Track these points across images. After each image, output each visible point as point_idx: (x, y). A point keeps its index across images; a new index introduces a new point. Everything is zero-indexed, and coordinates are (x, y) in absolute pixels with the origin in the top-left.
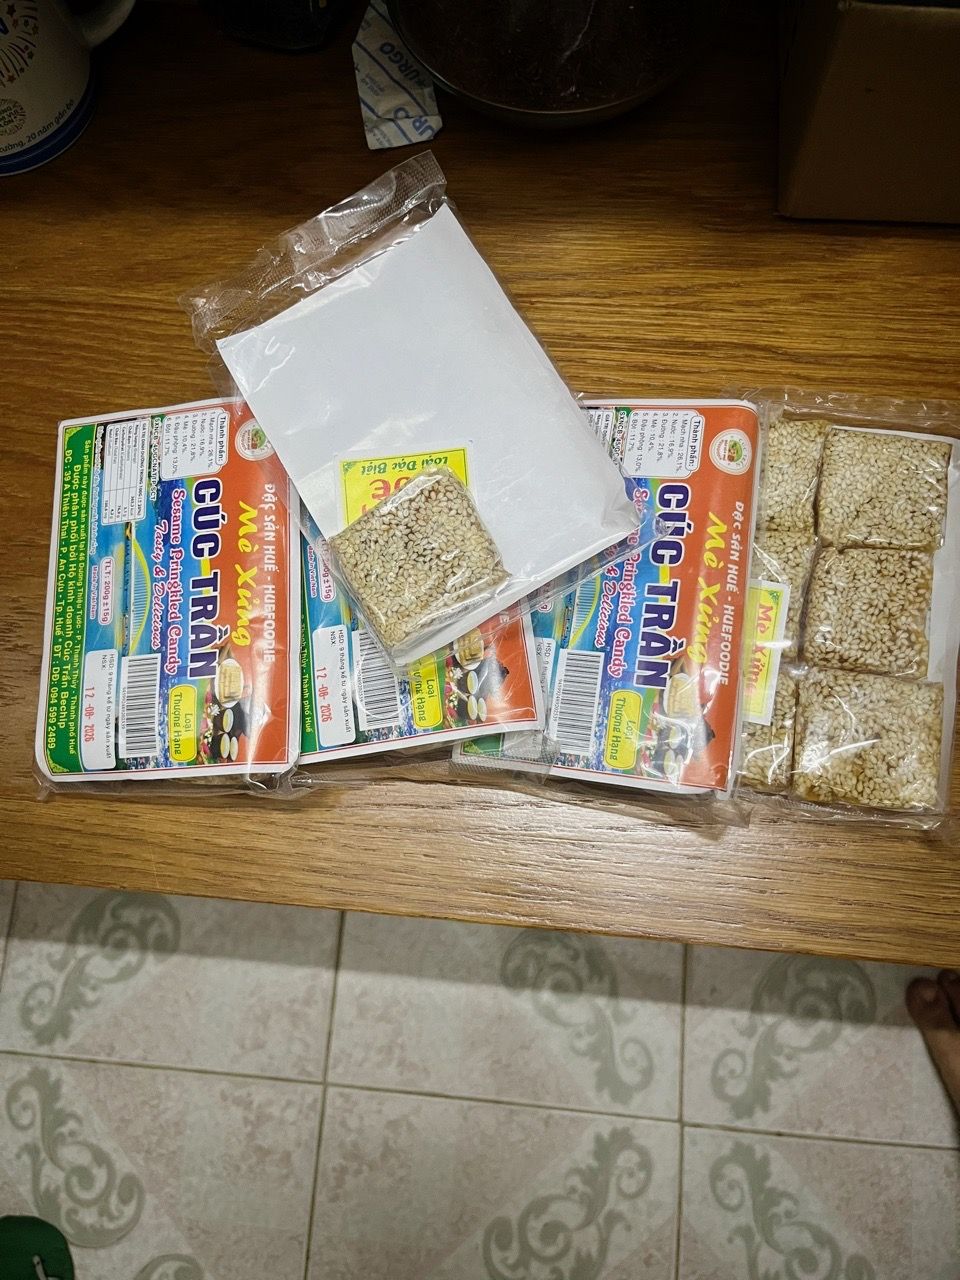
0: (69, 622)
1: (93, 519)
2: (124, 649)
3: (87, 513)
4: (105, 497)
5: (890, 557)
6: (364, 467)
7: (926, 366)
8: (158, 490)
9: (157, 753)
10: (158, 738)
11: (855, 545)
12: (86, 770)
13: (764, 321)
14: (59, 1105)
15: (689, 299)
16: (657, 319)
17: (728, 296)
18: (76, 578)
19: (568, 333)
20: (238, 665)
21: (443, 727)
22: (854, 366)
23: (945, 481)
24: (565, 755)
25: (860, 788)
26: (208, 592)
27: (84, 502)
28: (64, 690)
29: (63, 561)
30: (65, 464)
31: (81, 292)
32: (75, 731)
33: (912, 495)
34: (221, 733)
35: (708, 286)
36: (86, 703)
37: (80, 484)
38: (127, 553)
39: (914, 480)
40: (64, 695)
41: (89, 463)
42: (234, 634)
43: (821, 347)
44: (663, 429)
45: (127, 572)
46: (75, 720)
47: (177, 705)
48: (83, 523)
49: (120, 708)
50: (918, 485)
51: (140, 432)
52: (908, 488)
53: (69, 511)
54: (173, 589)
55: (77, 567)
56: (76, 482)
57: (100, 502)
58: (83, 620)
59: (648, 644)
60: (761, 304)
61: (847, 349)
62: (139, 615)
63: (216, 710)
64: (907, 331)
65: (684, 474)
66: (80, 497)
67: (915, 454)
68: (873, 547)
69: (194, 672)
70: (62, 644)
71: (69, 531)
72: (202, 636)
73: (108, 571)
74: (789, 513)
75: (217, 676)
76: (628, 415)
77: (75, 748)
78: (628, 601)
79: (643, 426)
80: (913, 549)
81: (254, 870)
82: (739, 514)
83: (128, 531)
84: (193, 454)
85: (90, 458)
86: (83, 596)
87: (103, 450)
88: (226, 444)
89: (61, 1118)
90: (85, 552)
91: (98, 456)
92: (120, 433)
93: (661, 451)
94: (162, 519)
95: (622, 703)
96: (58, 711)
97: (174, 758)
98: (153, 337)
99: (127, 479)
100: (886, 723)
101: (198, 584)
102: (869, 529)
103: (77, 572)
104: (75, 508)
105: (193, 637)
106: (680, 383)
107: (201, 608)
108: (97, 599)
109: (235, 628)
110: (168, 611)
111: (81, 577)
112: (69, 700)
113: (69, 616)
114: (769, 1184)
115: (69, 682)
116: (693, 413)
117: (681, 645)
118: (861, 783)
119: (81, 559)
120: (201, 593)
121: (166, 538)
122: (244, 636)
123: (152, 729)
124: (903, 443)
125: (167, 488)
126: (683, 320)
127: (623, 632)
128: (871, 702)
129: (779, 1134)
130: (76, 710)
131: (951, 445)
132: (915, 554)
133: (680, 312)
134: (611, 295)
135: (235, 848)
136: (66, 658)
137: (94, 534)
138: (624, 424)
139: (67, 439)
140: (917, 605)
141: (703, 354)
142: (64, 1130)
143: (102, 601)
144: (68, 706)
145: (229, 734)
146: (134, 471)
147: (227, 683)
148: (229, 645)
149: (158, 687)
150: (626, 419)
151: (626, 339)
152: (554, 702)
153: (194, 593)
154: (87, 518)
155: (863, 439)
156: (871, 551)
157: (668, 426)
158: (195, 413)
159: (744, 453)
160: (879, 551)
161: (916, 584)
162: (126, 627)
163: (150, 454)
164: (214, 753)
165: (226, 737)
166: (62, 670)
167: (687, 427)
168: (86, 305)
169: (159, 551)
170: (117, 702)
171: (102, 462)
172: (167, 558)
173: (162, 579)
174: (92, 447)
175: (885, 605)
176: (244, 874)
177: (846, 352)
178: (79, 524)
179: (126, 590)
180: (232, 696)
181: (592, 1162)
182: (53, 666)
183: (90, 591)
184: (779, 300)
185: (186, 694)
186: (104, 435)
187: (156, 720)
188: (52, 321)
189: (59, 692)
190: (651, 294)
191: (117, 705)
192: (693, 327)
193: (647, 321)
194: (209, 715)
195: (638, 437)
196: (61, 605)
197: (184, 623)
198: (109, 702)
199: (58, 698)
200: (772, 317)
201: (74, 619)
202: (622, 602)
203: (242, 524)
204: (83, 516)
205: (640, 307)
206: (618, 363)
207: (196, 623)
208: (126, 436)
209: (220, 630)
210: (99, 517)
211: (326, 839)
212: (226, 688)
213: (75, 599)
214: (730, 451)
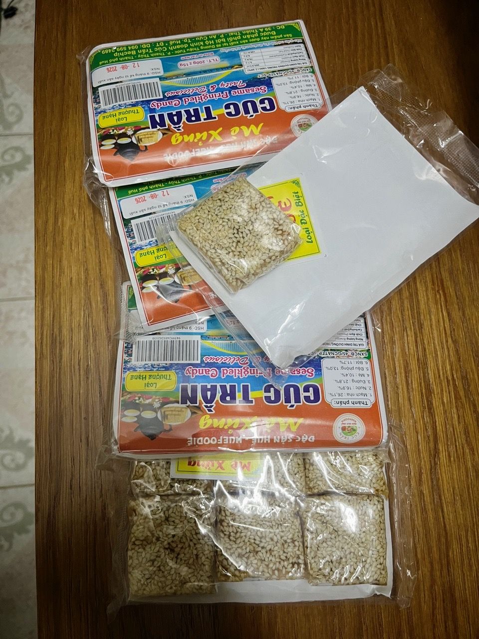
0: (178, 47)
1: (243, 47)
2: (164, 78)
3: (246, 43)
4: (256, 51)
5: (297, 548)
6: (297, 193)
7: (444, 562)
8: (265, 78)
9: (103, 107)
10: (112, 105)
11: (303, 524)
12: (91, 73)
13: (456, 446)
14: (15, 172)
15: (462, 393)
16: (443, 374)
17: (470, 419)
18: (205, 45)
19: (422, 317)
20: (159, 140)
21: (137, 268)
22: (436, 512)
23: (358, 582)
24: (132, 347)
25: (137, 543)
26: (203, 115)
27: (253, 40)
28: (137, 52)
29: (215, 37)
30: (275, 26)
31: (390, 22)
32: (112, 62)
33: (344, 560)
34: (117, 138)
35: (474, 405)
36: (130, 64)
37: (263, 36)
38: (223, 69)
39: (356, 561)
40: (134, 53)
41: (278, 38)
42: (178, 134)
43: (445, 487)
44: (359, 381)
45: (211, 71)
46: (119, 61)
47: (132, 112)
48: (239, 42)
49: (129, 82)
50: (352, 563)
51: (302, 62)
52: (348, 556)
53: (246, 34)
54: (203, 97)
55: (212, 44)
56: (265, 34)
57: (254, 48)
58: (180, 53)
59: (209, 390)
60: (469, 442)
61: (447, 506)
62: (185, 82)
63: (130, 133)
64: (468, 547)
65: (328, 399)
66: (255, 37)
67: (374, 559)
68: (303, 536)
69: (152, 118)
70: (165, 46)
71: (234, 36)
72: (175, 118)
73: (211, 60)
74: (317, 475)
75: (151, 130)
76: (365, 357)
77: (103, 64)
78: (236, 373)
79: (359, 368)
80: (306, 564)
81: (53, 183)
82: (306, 439)
83: (237, 66)
84: (291, 93)
85: (281, 38)
86: (195, 51)
87: (287, 44)
88: (300, 109)
89: (9, 174)
90: (222, 47)
91: (283, 42)
92: (299, 51)
93: (343, 381)
94: (247, 83)
95: (168, 378)
96: (123, 51)
97: (100, 116)
99: (269, 60)
100: (182, 555)
101: (208, 110)
102: (315, 532)
103: (209, 44)
104: (248, 36)
105: (174, 113)
106: (401, 394)
107: (193, 114)
108: (194, 59)
109: (182, 134)
110: (189, 97)
111: (206, 47)
112: (131, 55)
113: (182, 46)
114: (16, 535)
115: (142, 54)
116: (373, 399)
117: (210, 411)
118: (141, 543)
119: (217, 46)
120: (202, 112)
121: (235, 88)
122: (177, 140)
123: (116, 102)
124: (381, 550)
125: (267, 83)
126: (446, 391)
127: (215, 373)
128: (195, 544)
130: (125, 60)
131: (386, 584)
132: (302, 566)
133: (451, 388)
134: (455, 342)
135: (65, 170)
136: (156, 50)
137: (234, 49)
138: (358, 356)
139: (292, 25)
140: (266, 570)
141: (424, 408)
142: (4, 176)
143: (192, 61)
144: (128, 55)
145: (116, 142)
146: (277, 63)
147: (147, 136)
148: (170, 133)
149: (142, 100)
150: (362, 357)
151: (425, 355)
152: (164, 336)
153: (201, 109)
154: (243, 43)
155: (379, 521)
156: (300, 535)
157: (361, 384)
158: (318, 90)
159: (350, 438)
160: (301, 540)
161: (281, 568)
162: (177, 76)
163: (288, 70)
164: (105, 136)
165: (114, 141)
166: (149, 49)
167: (363, 397)
168: (383, 27)
169: (226, 85)
170: (132, 80)
171: (279, 45)
172: (222, 90)
173: (209, 90)
174: (288, 38)
175: (263, 548)
176: (50, 178)
177: (445, 506)
178: (239, 40)
179: (200, 72)
180: (139, 140)
181: (17, 439)
182: (151, 44)
183: (198, 54)
184: (474, 454)
185: (139, 115)
186: (297, 43)
187: (122, 102)
188: (369, 11)
189: (135, 49)
190: (460, 367)
191: (130, 80)
192: (442, 399)
193: (440, 368)
194: (127, 130)
195: (350, 366)
196: (188, 41)
197: (182, 107)
198: (131, 76)
199: (131, 50)
200: (460, 451)
201: (180, 49)
202: (235, 370)
203: (248, 127)
204: (244, 41)
205: (450, 360)
206: (408, 353)
207: (183, 112)
208: (297, 55)
209: (180, 127)
210: (244, 50)
211: (75, 220)
212: (144, 136)
213: (192, 47)
214: (349, 427)
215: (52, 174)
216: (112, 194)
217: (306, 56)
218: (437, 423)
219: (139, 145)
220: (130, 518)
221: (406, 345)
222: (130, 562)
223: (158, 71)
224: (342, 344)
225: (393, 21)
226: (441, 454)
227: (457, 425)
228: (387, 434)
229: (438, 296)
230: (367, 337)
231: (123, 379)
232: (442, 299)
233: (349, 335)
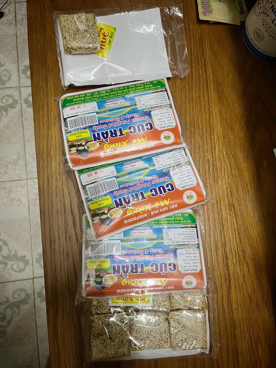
1: (136, 94)
2: (99, 113)
3: (138, 92)
4: (143, 96)
5: (167, 335)
7: (233, 336)
8: (147, 111)
9: (70, 129)
10: (74, 129)
11: (169, 323)
12: (63, 110)
13: (239, 283)
14: (9, 109)
15: (242, 258)
16: (233, 249)
17: (246, 270)
19: (224, 223)
20: (98, 147)
21: (90, 210)
22: (230, 313)
23: (194, 348)
25: (95, 335)
26: (118, 133)
28: (84, 98)
29: (122, 88)
30: (152, 82)
31: (210, 71)
32: (73, 104)
33: (188, 339)
35: (248, 263)
36: (81, 105)
37: (146, 88)
38: (127, 107)
39: (193, 339)
40: (83, 99)
41: (153, 89)
42: (107, 144)
43: (234, 302)
45: (121, 108)
46: (76, 103)
47: (84, 132)
48: (134, 91)
50: (191, 340)
51: (165, 102)
52: (190, 338)
53: (138, 86)
54: (118, 123)
55: (121, 93)
56: (147, 86)
57: (142, 95)
58: (106, 98)
59: (125, 267)
60: (245, 282)
61: (235, 311)
62: (109, 115)
63: (84, 144)
64: (244, 328)
65: (180, 269)
66: (143, 88)
67: (201, 338)
68: (169, 329)
69: (94, 135)
70: (98, 94)
71: (132, 88)
72: (105, 135)
73: (121, 102)
74: (175, 301)
75: (94, 142)
76: (197, 248)
77: (68, 105)
79: (194, 253)
80: (171, 342)
81: (46, 163)
82: (170, 288)
83: (134, 105)
84: (160, 119)
85: (155, 88)
86: (113, 97)
87: (158, 92)
88: (165, 128)
90: (126, 94)
91: (156, 91)
92: (164, 96)
93: (186, 260)
94: (139, 115)
95: (106, 262)
96: (78, 98)
97: (69, 135)
98: (199, 97)
99: (150, 101)
100: (115, 340)
101: (120, 130)
102: (175, 327)
103: (120, 93)
104: (139, 88)
105: (104, 132)
106: (214, 260)
107: (113, 133)
108: (112, 101)
109: (109, 144)
110: (111, 123)
111: (118, 95)
112: (81, 100)
113: (106, 94)
115: (87, 99)
116: (200, 268)
117: (126, 277)
118: (97, 335)
119: (124, 94)
120: (118, 131)
121: (133, 117)
122: (107, 147)
123: (76, 127)
124: (204, 334)
125: (148, 114)
126: (235, 258)
127: (128, 258)
128: (121, 335)
129: (35, 306)
130: (79, 103)
131: (206, 348)
132: (169, 343)
134: (239, 234)
136: (94, 96)
137: (132, 95)
138: (193, 247)
139: (160, 80)
140: (153, 345)
141: (224, 266)
142: (3, 112)
143: (112, 103)
144: (80, 100)
145: (77, 149)
146: (153, 103)
147: (92, 145)
148: (103, 143)
149: (88, 125)
150: (195, 247)
154: (136, 92)
155: (203, 321)
156: (168, 329)
157: (195, 261)
158: (173, 117)
159: (190, 286)
160: (169, 331)
161: (160, 344)
162: (105, 112)
163: (159, 106)
164: (71, 146)
165: (76, 148)
166: (90, 96)
167: (195, 267)
168: (206, 74)
169: (129, 116)
170: (83, 114)
171: (154, 93)
172: (127, 119)
173: (121, 119)
174: (158, 88)
175: (152, 335)
176: (44, 160)
177: (234, 311)
179: (116, 109)
180: (88, 147)
181: (19, 256)
182: (91, 93)
183: (114, 98)
184: (247, 286)
185: (87, 134)
186: (163, 91)
187: (79, 127)
188: (199, 66)
189: (83, 97)
190: (241, 246)
191: (82, 115)
192: (233, 261)
193: (232, 246)
194: (82, 142)
195: (190, 252)
196: (109, 91)
197: (108, 129)
198: (82, 112)
199: (82, 97)
200: (241, 285)
201: (106, 96)
202: (137, 257)
203: (140, 139)
204: (137, 91)
205: (236, 243)
206: (217, 240)
207: (109, 132)
208: (163, 98)
209: (107, 140)
210: (137, 96)
211: (58, 181)
212: (91, 145)
213: (111, 95)
214: (189, 282)
215: (45, 158)
216: (76, 173)
217: (167, 98)
218: (230, 273)
219: (88, 150)
220: (91, 324)
221: (216, 236)
222: (92, 344)
223: (95, 109)
224: (186, 242)
225: (211, 71)
226: (232, 287)
227: (240, 274)
228: (207, 284)
229: (231, 212)
230: (198, 238)
231: (86, 263)
232: (233, 213)
233: (189, 237)
